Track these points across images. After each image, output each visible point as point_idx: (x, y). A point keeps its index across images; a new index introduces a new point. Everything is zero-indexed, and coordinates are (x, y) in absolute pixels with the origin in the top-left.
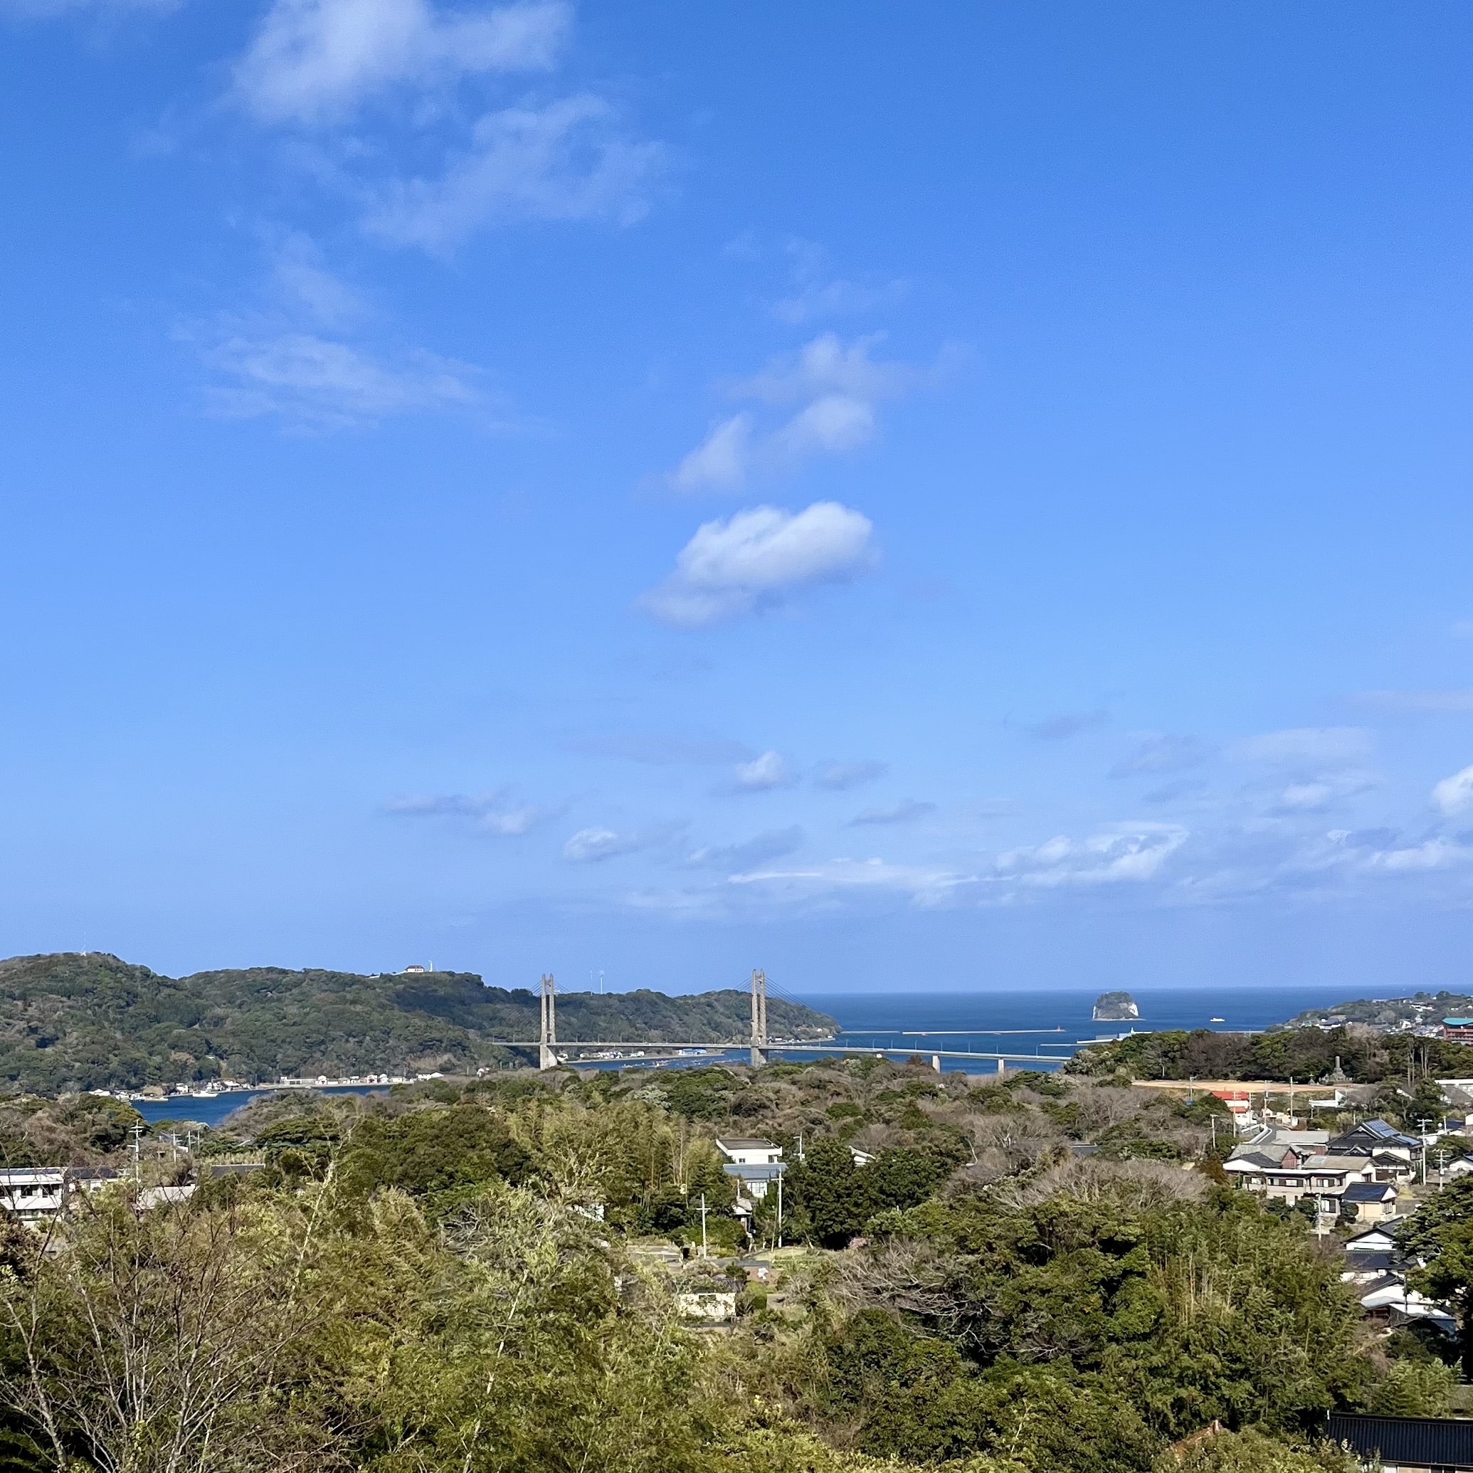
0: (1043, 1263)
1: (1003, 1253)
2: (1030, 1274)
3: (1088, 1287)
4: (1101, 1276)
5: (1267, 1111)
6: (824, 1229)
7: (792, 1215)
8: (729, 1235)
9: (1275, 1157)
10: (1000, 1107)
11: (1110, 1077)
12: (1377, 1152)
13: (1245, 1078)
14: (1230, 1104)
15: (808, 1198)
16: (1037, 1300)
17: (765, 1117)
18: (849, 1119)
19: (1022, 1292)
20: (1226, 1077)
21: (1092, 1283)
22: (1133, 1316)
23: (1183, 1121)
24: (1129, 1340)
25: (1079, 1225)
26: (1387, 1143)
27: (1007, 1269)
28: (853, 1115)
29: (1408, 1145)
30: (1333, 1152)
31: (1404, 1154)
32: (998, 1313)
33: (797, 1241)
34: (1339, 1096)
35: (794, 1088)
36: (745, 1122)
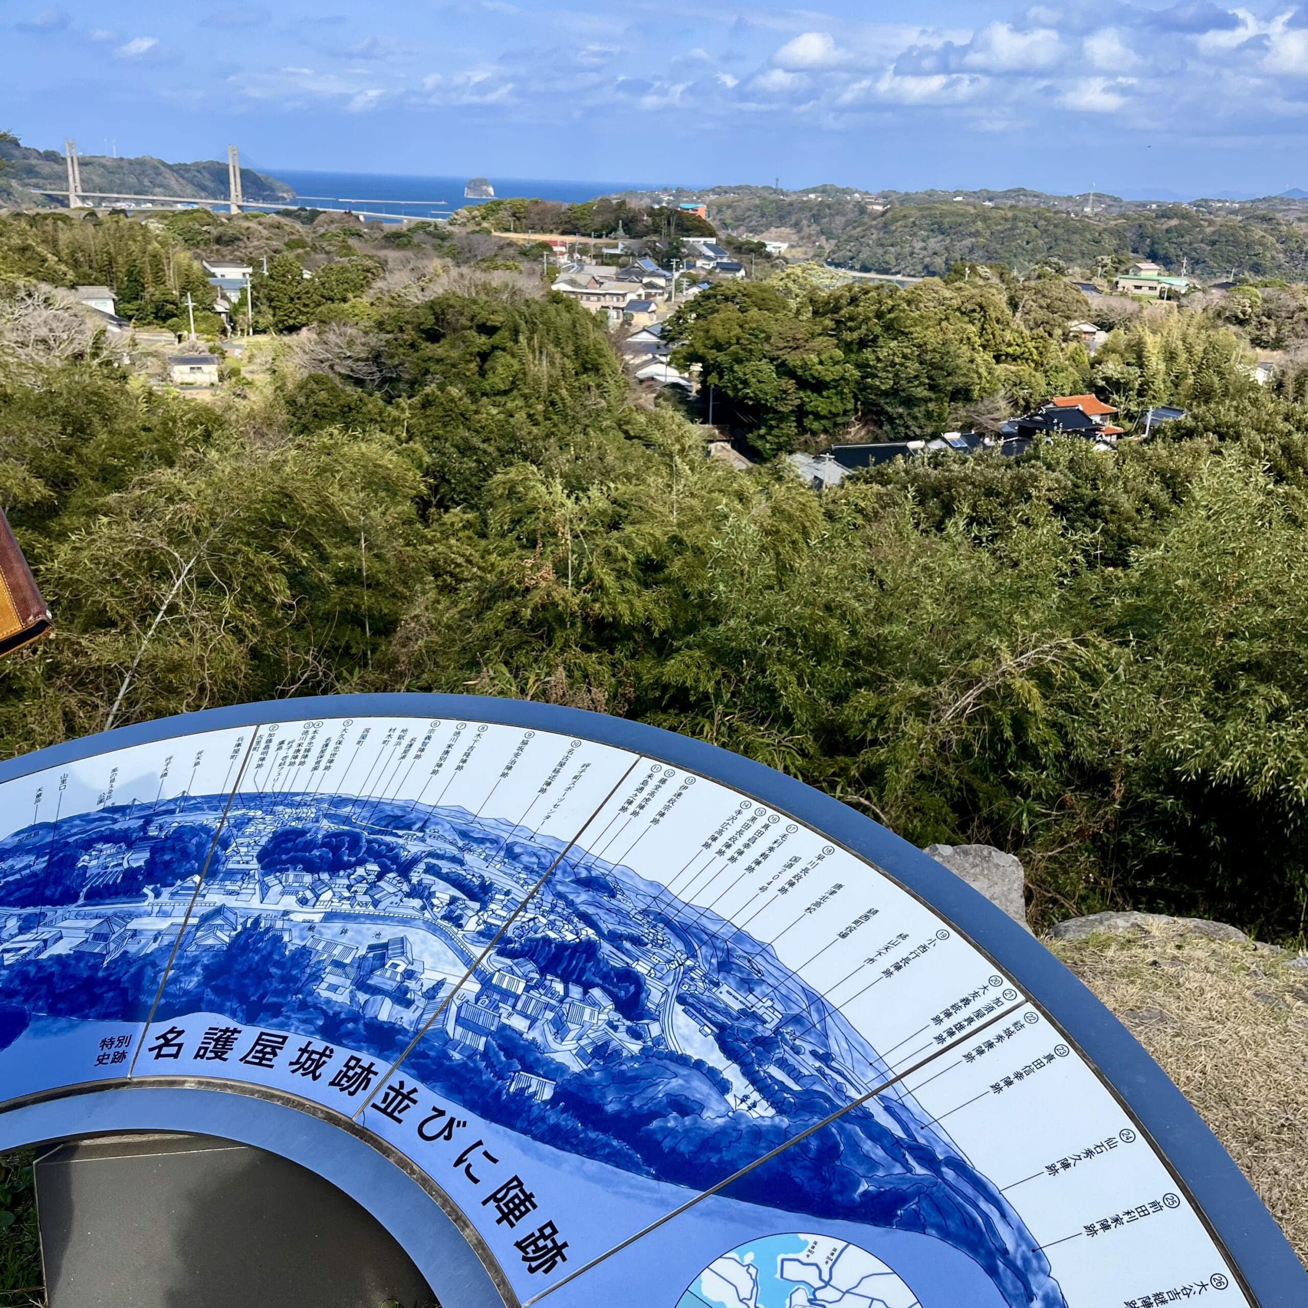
0: (438, 342)
1: (410, 335)
2: (430, 349)
3: (468, 357)
4: (477, 349)
5: (577, 256)
6: (282, 321)
7: (259, 312)
8: (212, 326)
9: (584, 283)
10: (406, 245)
11: (478, 228)
12: (646, 280)
13: (564, 233)
14: (555, 249)
15: (270, 300)
16: (434, 367)
17: (239, 247)
18: (300, 251)
19: (424, 361)
20: (551, 232)
21: (471, 354)
22: (498, 377)
23: (525, 258)
24: (495, 395)
25: (462, 314)
26: (653, 274)
27: (413, 346)
28: (303, 247)
29: (664, 276)
30: (619, 280)
31: (661, 282)
32: (407, 376)
33: (264, 331)
34: (621, 246)
35: (260, 228)
36: (225, 250)
